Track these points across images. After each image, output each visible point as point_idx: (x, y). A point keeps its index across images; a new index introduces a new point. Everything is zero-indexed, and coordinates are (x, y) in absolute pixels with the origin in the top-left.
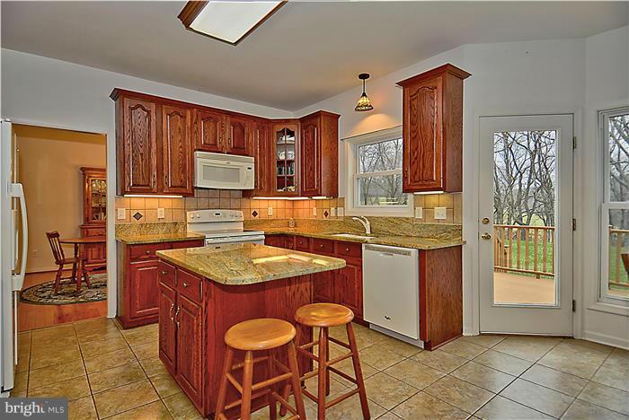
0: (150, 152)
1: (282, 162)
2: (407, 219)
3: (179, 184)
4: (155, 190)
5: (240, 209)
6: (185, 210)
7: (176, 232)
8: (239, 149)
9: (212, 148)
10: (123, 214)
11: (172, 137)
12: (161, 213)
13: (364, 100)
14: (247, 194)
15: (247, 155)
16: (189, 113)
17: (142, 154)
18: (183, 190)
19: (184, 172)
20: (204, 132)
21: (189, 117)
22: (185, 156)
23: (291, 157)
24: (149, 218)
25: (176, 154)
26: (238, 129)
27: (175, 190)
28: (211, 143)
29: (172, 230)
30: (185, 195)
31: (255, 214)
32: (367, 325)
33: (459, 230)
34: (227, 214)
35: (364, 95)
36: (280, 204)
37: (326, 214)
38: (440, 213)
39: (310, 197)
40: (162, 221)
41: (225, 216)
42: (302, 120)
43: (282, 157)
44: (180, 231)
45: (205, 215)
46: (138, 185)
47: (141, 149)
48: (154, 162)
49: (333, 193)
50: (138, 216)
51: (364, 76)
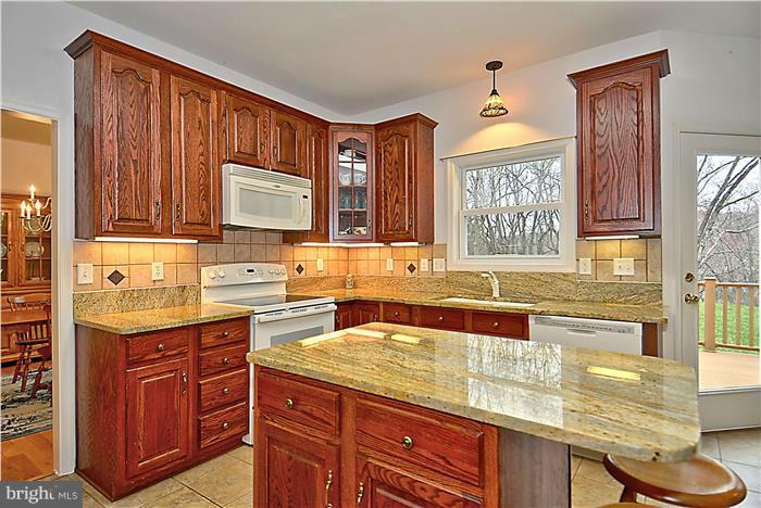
0: (149, 158)
1: (347, 189)
2: (564, 275)
3: (199, 219)
4: (158, 228)
5: (279, 262)
6: (198, 264)
7: (183, 304)
8: (288, 166)
9: (248, 159)
10: (87, 275)
11: (188, 135)
12: (157, 271)
13: (495, 101)
14: (291, 238)
15: (299, 176)
16: (214, 95)
17: (135, 162)
18: (205, 230)
19: (206, 198)
20: (238, 132)
21: (214, 104)
22: (208, 171)
24: (135, 280)
25: (195, 166)
26: (286, 134)
27: (193, 230)
28: (249, 151)
29: (177, 301)
30: (205, 238)
31: (300, 269)
33: (657, 291)
34: (264, 271)
35: (494, 92)
37: (412, 268)
38: (624, 267)
39: (387, 243)
40: (158, 285)
41: (261, 275)
42: (378, 127)
43: (346, 182)
44: (190, 301)
45: (233, 272)
46: (129, 220)
47: (134, 152)
48: (156, 177)
49: (427, 237)
50: (116, 277)
51: (494, 66)
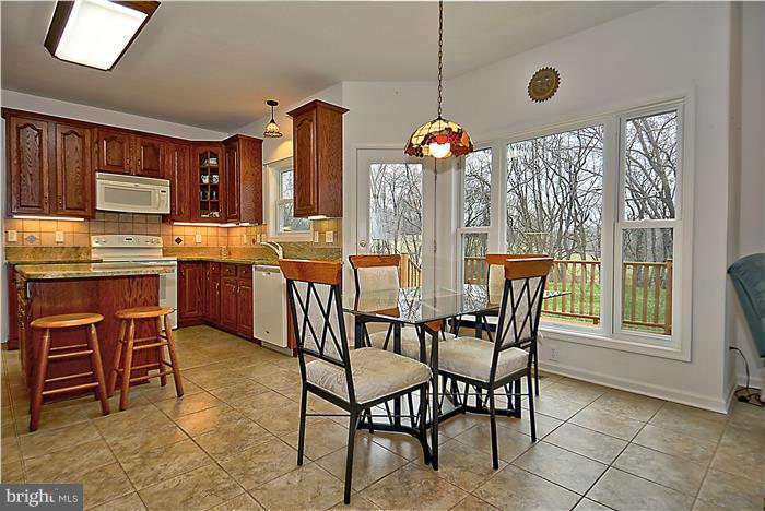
0: (41, 172)
1: (206, 186)
2: (308, 243)
3: (77, 206)
4: (47, 211)
5: (158, 235)
6: (89, 234)
7: (78, 257)
8: (152, 171)
9: (118, 168)
10: (14, 236)
11: (67, 157)
12: (60, 237)
13: (272, 127)
14: (166, 219)
15: (163, 178)
16: (88, 132)
17: (32, 174)
18: (83, 213)
19: (81, 193)
20: (107, 152)
21: (88, 137)
22: (84, 178)
23: (215, 182)
24: (44, 241)
25: (73, 175)
26: (150, 150)
27: (71, 212)
28: (116, 163)
30: (88, 218)
31: (178, 241)
32: (259, 342)
33: (339, 253)
34: (140, 240)
35: (273, 121)
36: (212, 232)
37: (254, 241)
38: (330, 237)
39: (238, 223)
40: (60, 245)
41: (138, 242)
42: (224, 142)
43: (206, 181)
44: (82, 256)
45: (113, 240)
46: (27, 207)
47: (30, 169)
48: (45, 182)
49: (258, 219)
50: (32, 239)
51: (272, 103)
